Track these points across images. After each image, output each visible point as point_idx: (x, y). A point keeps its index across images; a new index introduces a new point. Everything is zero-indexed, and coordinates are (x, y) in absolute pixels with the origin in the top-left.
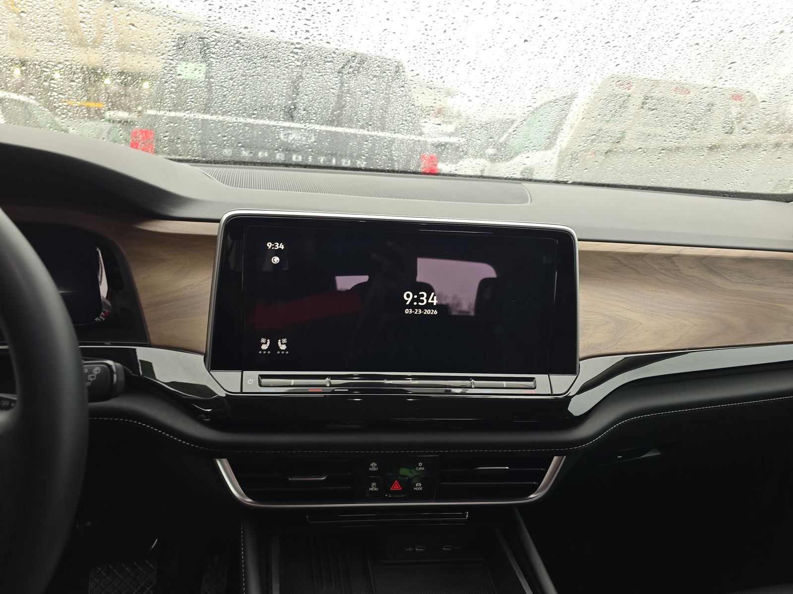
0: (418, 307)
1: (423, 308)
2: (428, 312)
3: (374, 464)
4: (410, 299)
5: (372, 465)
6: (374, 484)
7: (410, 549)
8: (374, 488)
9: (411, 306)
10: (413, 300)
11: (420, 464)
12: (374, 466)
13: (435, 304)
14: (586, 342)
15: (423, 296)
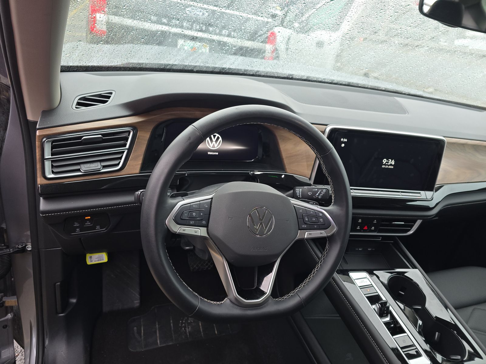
0: (387, 165)
1: (389, 165)
2: (390, 167)
3: (360, 220)
4: (385, 162)
5: (359, 220)
6: (359, 227)
7: (357, 249)
8: (358, 228)
9: (385, 165)
10: (386, 162)
11: (375, 221)
12: (360, 221)
13: (393, 164)
14: (440, 179)
15: (390, 161)
